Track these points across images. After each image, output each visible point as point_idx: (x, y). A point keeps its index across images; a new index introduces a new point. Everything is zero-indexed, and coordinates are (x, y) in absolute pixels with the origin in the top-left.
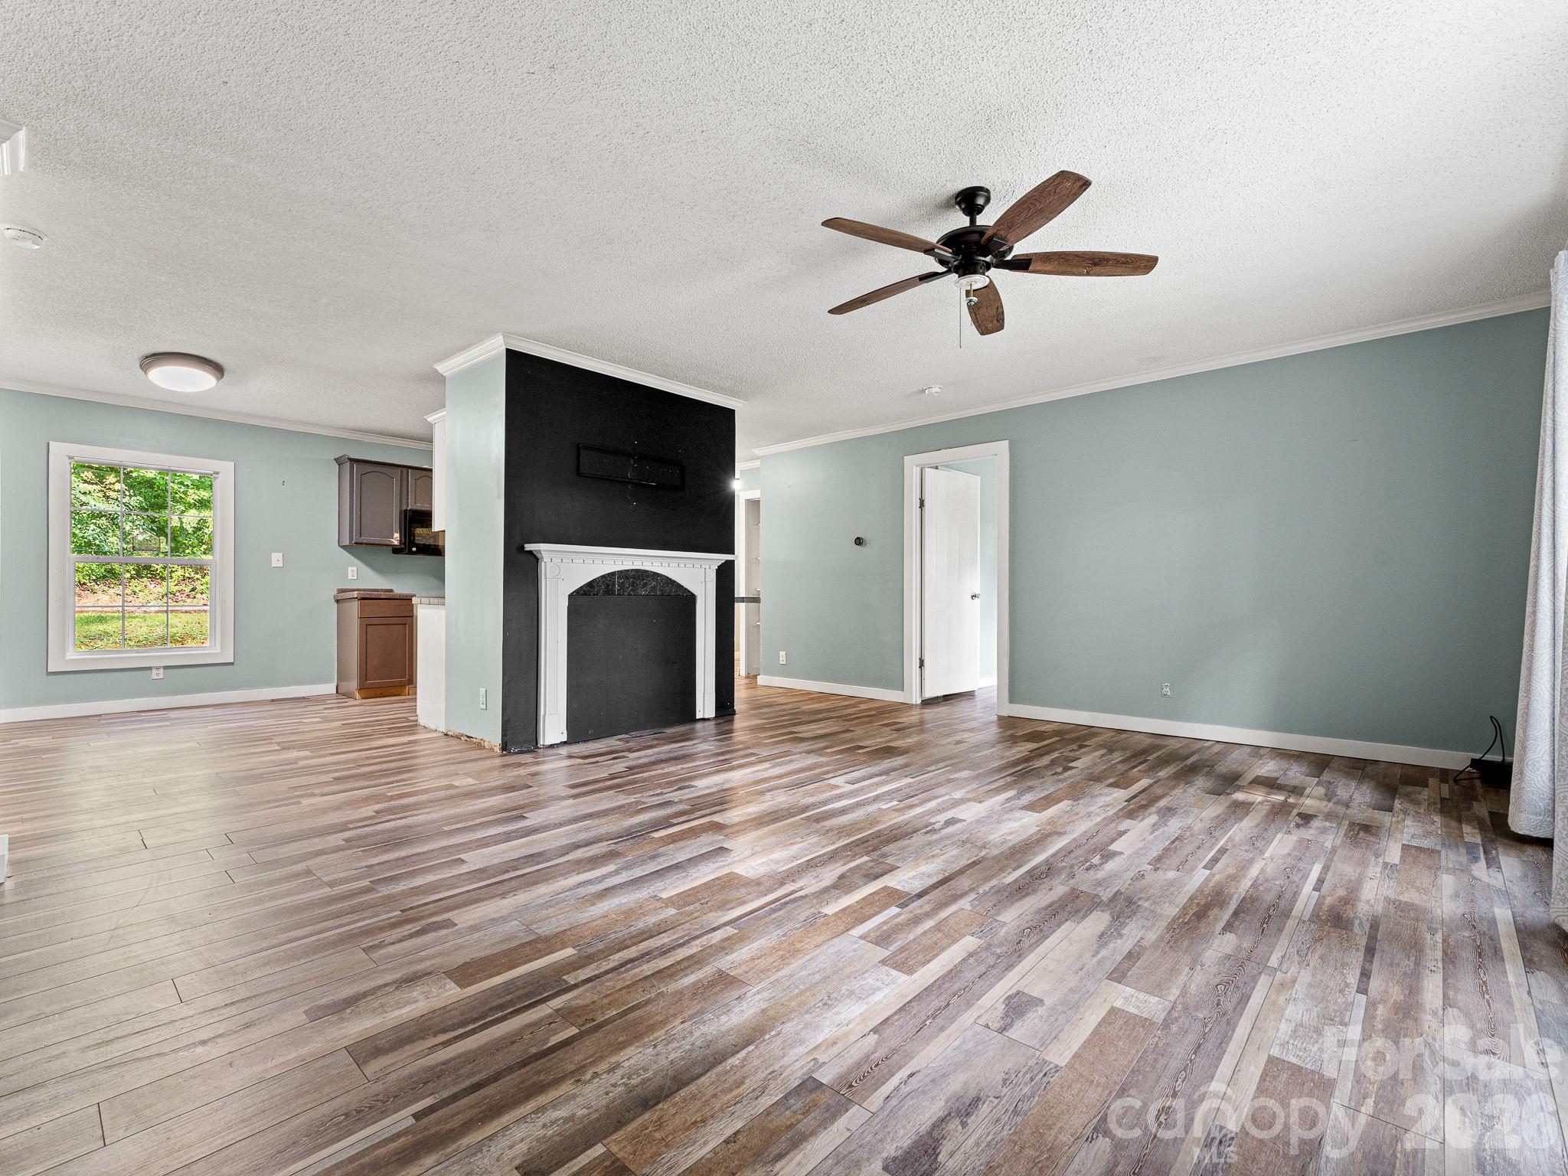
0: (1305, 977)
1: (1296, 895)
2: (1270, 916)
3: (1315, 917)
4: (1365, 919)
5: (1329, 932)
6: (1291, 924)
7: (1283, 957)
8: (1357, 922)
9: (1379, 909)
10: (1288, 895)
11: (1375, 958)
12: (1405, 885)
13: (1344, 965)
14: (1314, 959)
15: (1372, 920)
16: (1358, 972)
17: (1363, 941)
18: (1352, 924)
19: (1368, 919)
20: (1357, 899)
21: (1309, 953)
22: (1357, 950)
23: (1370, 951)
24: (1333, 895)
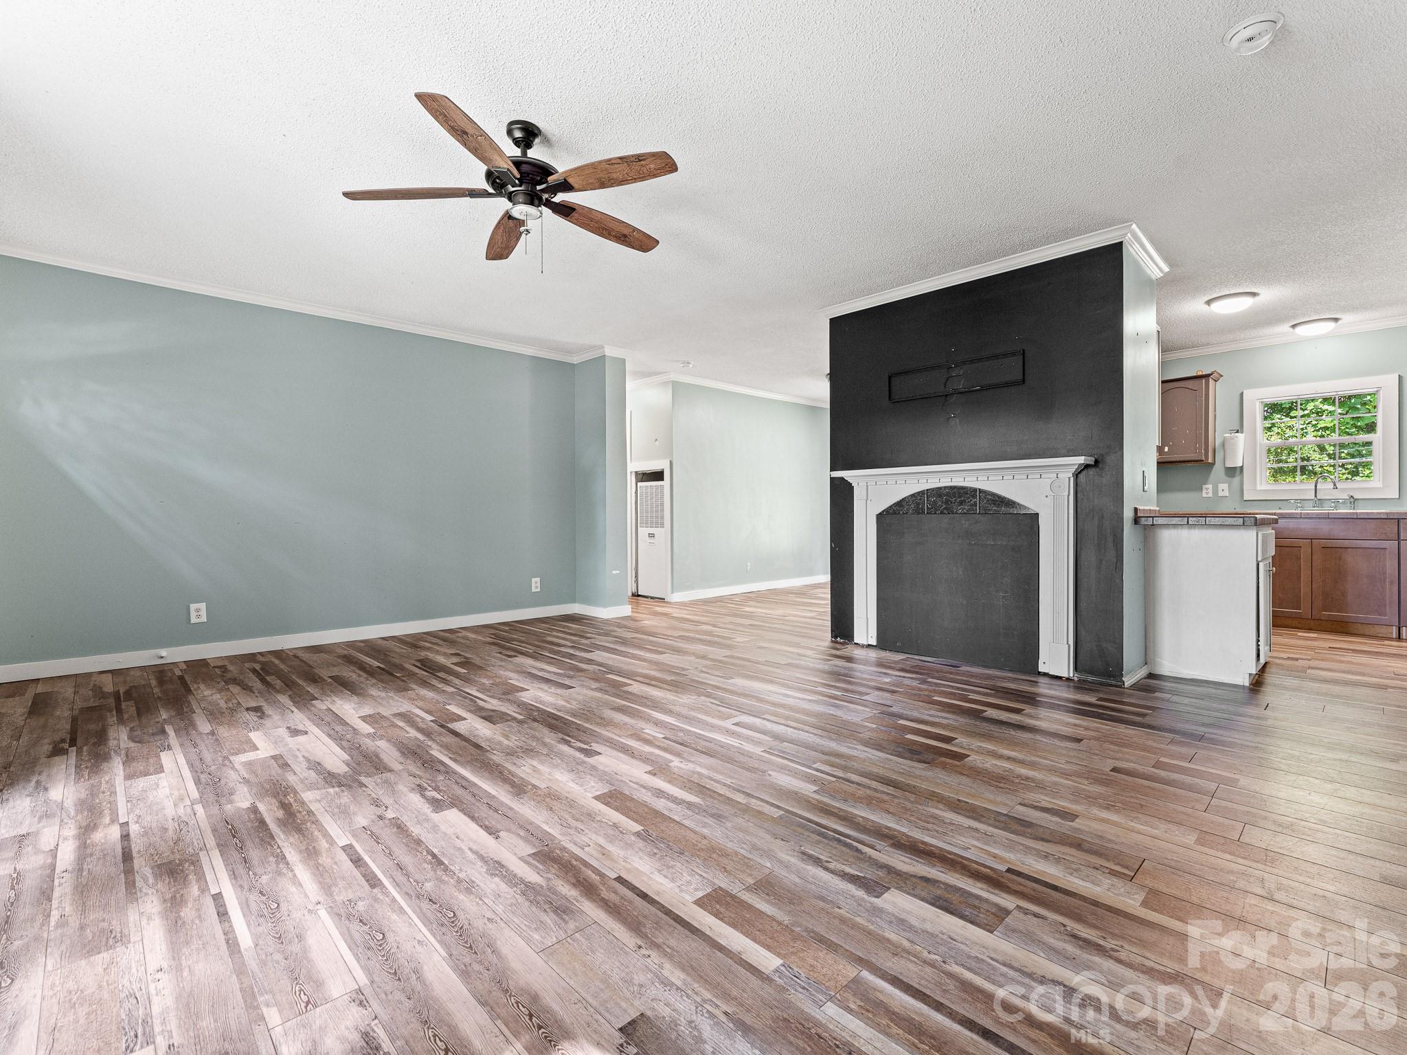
0: (170, 812)
1: (234, 875)
2: (234, 837)
3: (195, 862)
4: (144, 890)
5: (173, 853)
6: (211, 842)
7: (195, 814)
8: (151, 881)
9: (132, 915)
10: (241, 870)
11: (120, 853)
12: (106, 995)
13: (146, 833)
14: (171, 825)
15: (135, 893)
16: (132, 835)
17: (138, 863)
18: (155, 876)
19: (141, 891)
20: (165, 915)
21: (177, 827)
22: (139, 852)
23: (127, 856)
24: (195, 900)
